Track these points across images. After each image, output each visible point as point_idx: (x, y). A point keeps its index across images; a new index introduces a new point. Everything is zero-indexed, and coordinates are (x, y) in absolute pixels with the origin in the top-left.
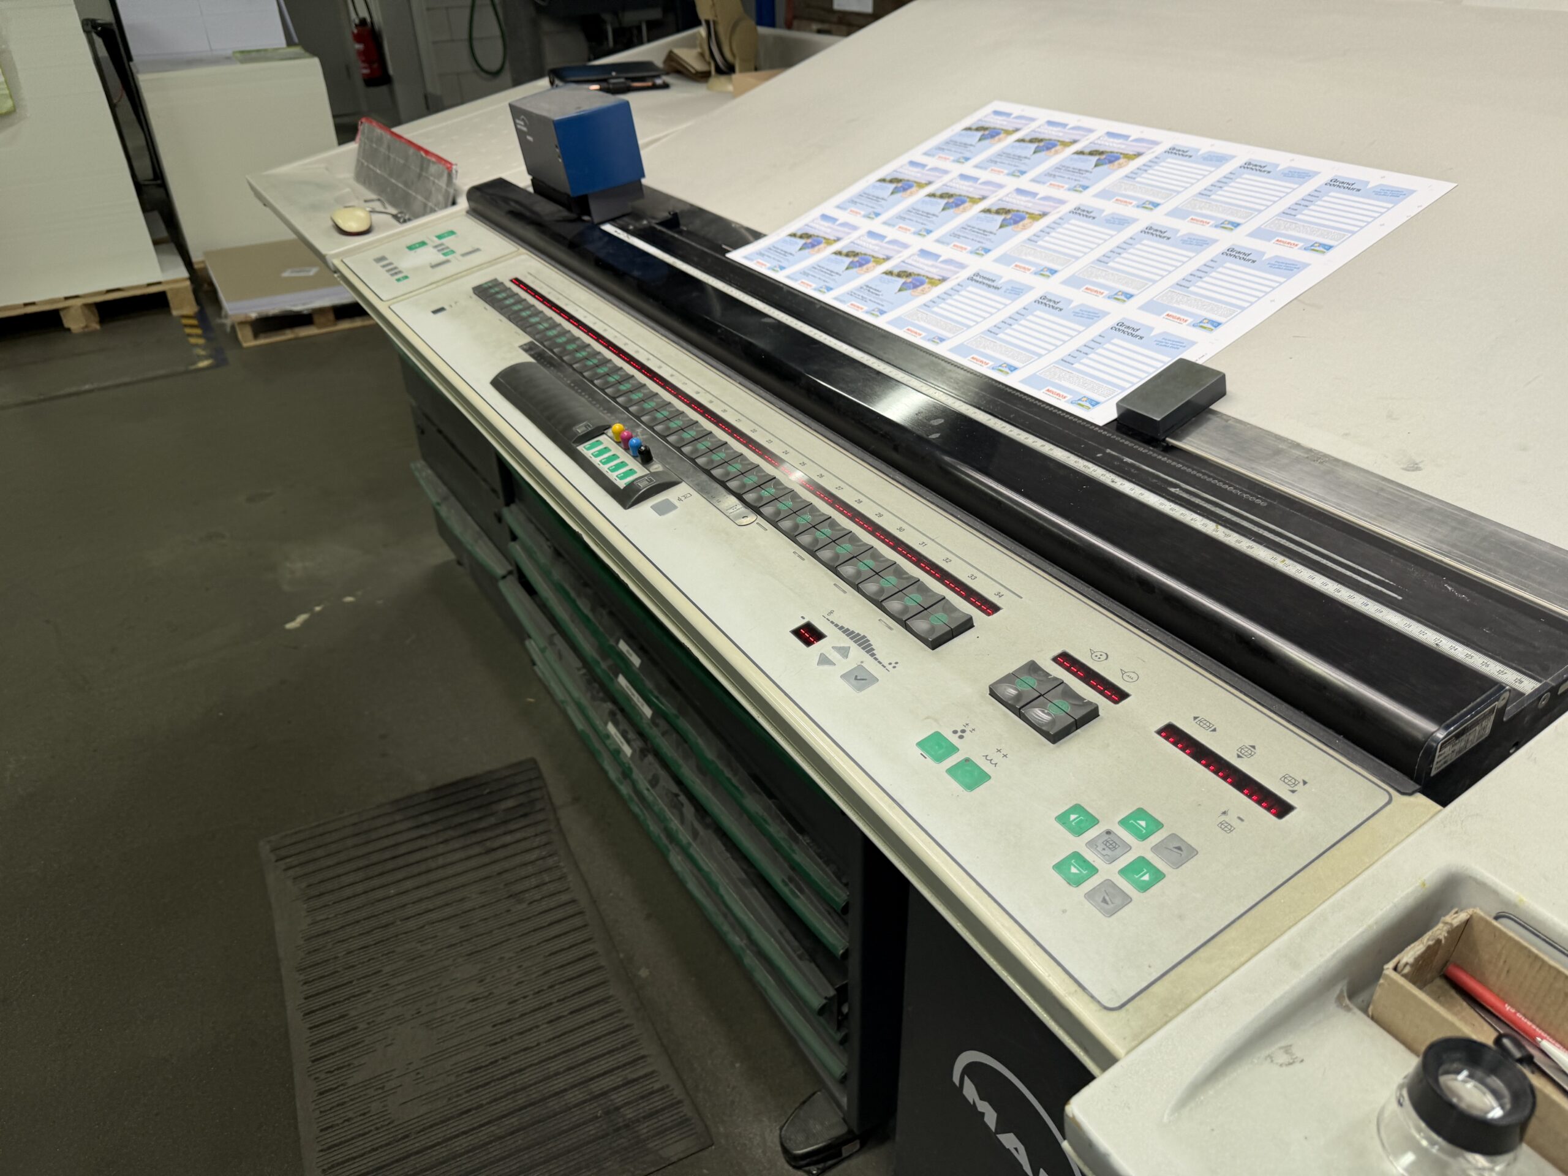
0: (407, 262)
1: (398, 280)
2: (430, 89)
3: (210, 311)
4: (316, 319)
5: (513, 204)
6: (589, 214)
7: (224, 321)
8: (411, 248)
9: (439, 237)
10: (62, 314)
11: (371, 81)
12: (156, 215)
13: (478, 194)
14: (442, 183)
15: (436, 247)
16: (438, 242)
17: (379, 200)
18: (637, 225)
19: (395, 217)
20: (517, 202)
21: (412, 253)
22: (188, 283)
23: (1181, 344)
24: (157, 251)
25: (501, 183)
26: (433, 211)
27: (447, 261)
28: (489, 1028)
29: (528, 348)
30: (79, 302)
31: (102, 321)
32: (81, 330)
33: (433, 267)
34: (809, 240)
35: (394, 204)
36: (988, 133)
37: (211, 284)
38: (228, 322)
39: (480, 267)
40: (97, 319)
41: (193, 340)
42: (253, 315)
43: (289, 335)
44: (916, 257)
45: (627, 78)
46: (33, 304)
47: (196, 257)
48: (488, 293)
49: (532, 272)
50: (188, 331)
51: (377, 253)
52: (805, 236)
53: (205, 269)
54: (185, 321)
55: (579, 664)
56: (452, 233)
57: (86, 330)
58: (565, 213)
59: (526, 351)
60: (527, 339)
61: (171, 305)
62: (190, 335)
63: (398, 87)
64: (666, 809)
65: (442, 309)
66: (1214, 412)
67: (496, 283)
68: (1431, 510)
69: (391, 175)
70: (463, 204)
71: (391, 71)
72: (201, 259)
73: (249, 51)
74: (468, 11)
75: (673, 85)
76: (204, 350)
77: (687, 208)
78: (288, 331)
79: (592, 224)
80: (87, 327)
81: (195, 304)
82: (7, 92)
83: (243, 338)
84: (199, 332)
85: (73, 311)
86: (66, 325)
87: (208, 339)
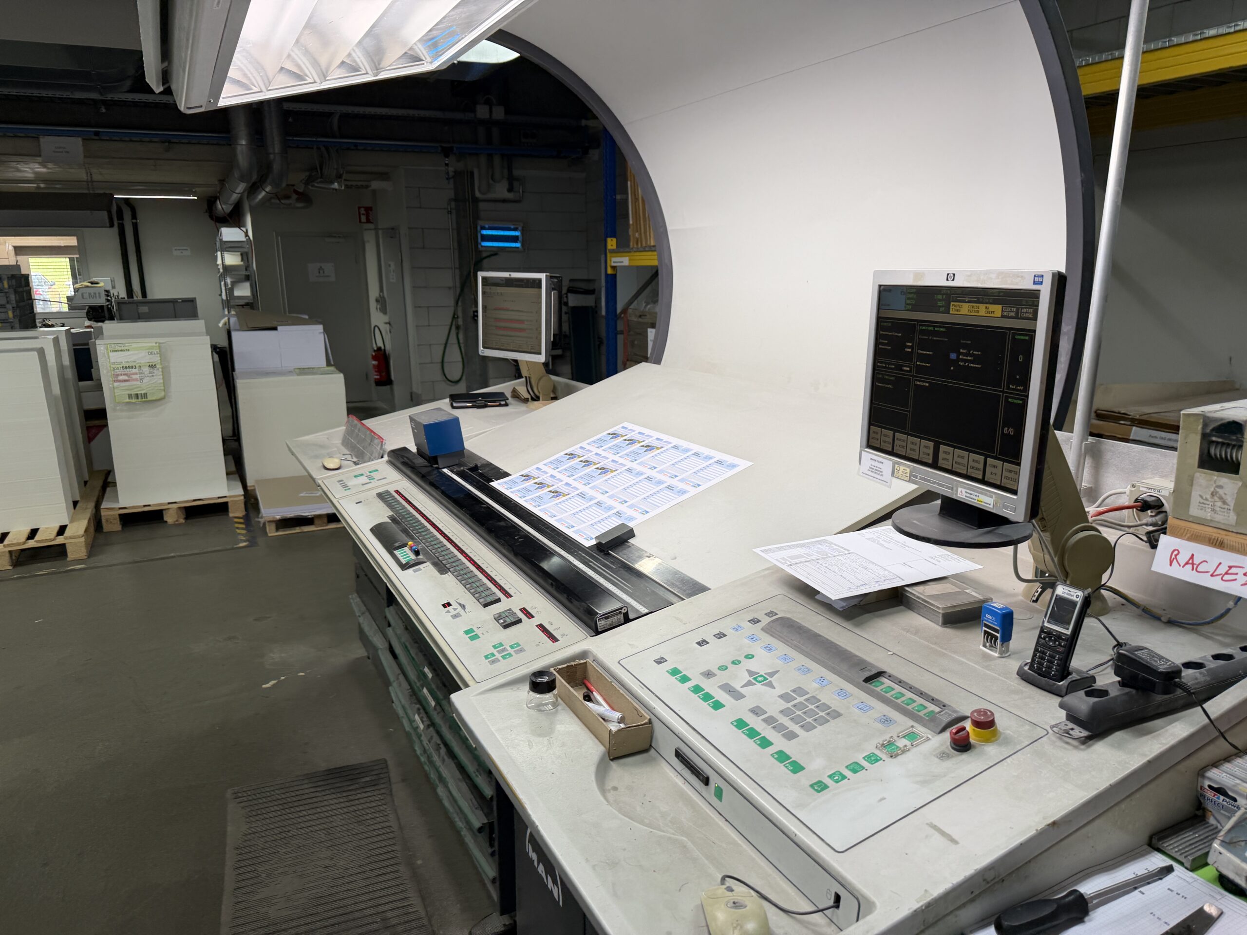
0: (351, 483)
1: (345, 490)
2: (414, 390)
3: (252, 515)
4: (316, 521)
5: (405, 458)
6: (437, 463)
7: (260, 520)
8: (355, 477)
9: (370, 472)
10: (164, 512)
11: (378, 383)
12: (230, 457)
13: (392, 453)
14: (379, 448)
15: (367, 476)
16: (369, 474)
17: (349, 454)
18: (458, 469)
19: (354, 462)
20: (407, 458)
21: (355, 479)
22: (242, 498)
23: (631, 519)
24: (228, 478)
25: (405, 449)
26: (373, 460)
27: (370, 482)
28: (330, 880)
29: (390, 517)
30: (175, 506)
31: (186, 518)
32: (173, 523)
33: (363, 485)
34: (527, 477)
35: (356, 457)
36: (615, 436)
37: (256, 499)
38: (262, 521)
39: (383, 485)
40: (185, 516)
41: (239, 531)
42: (278, 517)
43: (297, 530)
44: (563, 486)
45: (486, 401)
46: (149, 505)
47: (250, 482)
48: (383, 496)
49: (405, 488)
50: (237, 525)
51: (339, 478)
53: (254, 490)
54: (236, 520)
55: (409, 687)
56: (377, 470)
57: (177, 523)
58: (426, 463)
59: (389, 518)
60: (391, 513)
61: (230, 510)
62: (238, 528)
63: (396, 387)
64: (433, 752)
65: (361, 502)
66: (629, 542)
67: (387, 492)
69: (358, 443)
70: (386, 458)
71: (393, 378)
72: (253, 484)
73: (304, 369)
74: (442, 347)
75: (511, 404)
76: (244, 536)
77: (484, 462)
78: (298, 528)
79: (438, 468)
80: (177, 521)
81: (244, 510)
82: (163, 388)
83: (269, 531)
84: (243, 526)
85: (171, 512)
86: (165, 519)
87: (249, 531)
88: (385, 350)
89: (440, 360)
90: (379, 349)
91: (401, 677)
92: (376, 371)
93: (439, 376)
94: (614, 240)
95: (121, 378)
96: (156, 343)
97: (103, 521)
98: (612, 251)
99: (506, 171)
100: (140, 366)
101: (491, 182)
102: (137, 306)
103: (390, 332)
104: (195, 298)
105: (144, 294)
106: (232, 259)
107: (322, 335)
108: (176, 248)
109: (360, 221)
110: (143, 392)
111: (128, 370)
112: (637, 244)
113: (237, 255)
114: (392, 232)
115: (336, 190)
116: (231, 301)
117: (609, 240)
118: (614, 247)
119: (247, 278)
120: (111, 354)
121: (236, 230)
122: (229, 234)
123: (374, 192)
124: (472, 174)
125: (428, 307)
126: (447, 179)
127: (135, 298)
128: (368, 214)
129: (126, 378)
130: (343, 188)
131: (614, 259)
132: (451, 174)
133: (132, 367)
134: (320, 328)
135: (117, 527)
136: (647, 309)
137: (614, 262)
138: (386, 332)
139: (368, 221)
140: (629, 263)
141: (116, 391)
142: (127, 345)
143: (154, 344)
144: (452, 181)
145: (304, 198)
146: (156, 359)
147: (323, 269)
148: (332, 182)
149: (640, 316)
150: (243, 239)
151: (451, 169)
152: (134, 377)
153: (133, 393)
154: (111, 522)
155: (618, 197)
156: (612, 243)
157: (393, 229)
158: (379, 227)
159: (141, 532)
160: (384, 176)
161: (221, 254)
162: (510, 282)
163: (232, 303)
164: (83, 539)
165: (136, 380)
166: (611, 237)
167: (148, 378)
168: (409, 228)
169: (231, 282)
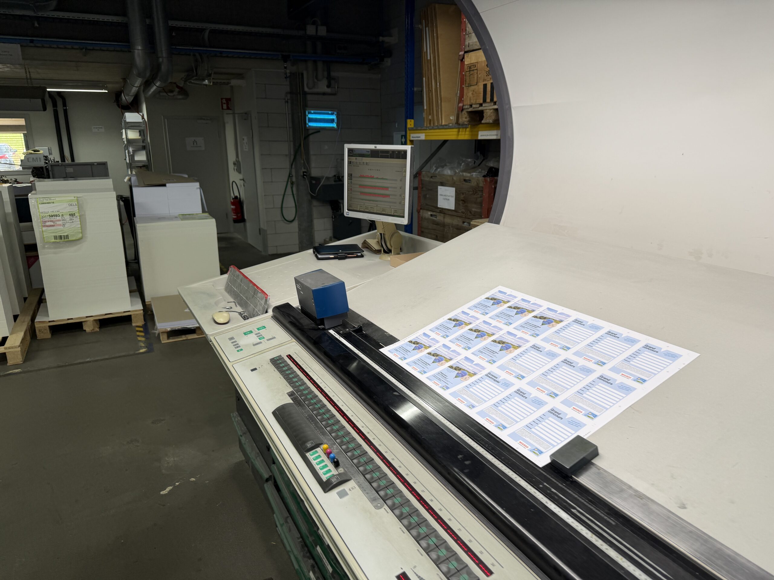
0: (243, 341)
1: (238, 351)
2: (262, 226)
3: (149, 324)
4: (197, 331)
5: (292, 318)
6: (324, 325)
7: (155, 331)
8: (245, 334)
9: (258, 329)
10: (83, 324)
11: (236, 221)
12: (133, 278)
13: (277, 310)
14: (263, 302)
15: (256, 334)
16: (258, 332)
17: (234, 302)
18: (344, 331)
19: (240, 314)
20: (293, 317)
21: (245, 337)
22: (142, 312)
24: (131, 296)
25: (287, 306)
26: (258, 314)
27: (261, 343)
29: (291, 395)
30: (92, 319)
31: (100, 328)
32: (90, 331)
33: (254, 345)
34: (417, 345)
35: (241, 305)
36: (496, 301)
37: (152, 311)
38: (157, 332)
39: (275, 347)
40: (98, 326)
41: (139, 339)
42: (169, 329)
43: (184, 338)
44: (463, 361)
45: (346, 254)
46: (72, 319)
47: (147, 299)
48: (277, 362)
49: (296, 352)
50: (138, 333)
51: (230, 335)
52: (415, 343)
53: (150, 305)
54: (138, 329)
56: (264, 327)
57: (93, 331)
58: (313, 325)
59: (290, 396)
60: (290, 389)
61: (133, 321)
62: (138, 336)
63: (248, 224)
65: (255, 369)
66: (593, 464)
67: (280, 358)
68: (691, 532)
70: (270, 313)
71: (246, 218)
72: (149, 300)
73: (186, 215)
74: (282, 197)
75: (365, 255)
76: (144, 344)
77: (366, 322)
78: (183, 336)
79: (324, 329)
80: (93, 330)
81: (143, 321)
82: (80, 231)
83: (162, 339)
84: (142, 334)
85: (88, 323)
86: (84, 329)
87: (147, 338)
88: (240, 198)
89: (280, 206)
90: (236, 197)
91: (290, 520)
92: (234, 213)
93: (279, 217)
94: (413, 121)
95: (48, 224)
96: (75, 197)
97: (37, 331)
98: (411, 129)
99: (326, 74)
100: (62, 215)
101: (316, 80)
102: (65, 168)
103: (244, 186)
104: (107, 162)
105: (73, 159)
106: (133, 135)
107: (199, 190)
108: (94, 127)
109: (222, 109)
110: (65, 234)
111: (53, 217)
112: (430, 123)
113: (136, 132)
114: (246, 116)
115: (206, 85)
116: (132, 164)
117: (409, 121)
118: (412, 126)
119: (144, 148)
120: (40, 206)
121: (136, 114)
122: (131, 117)
123: (232, 87)
124: (302, 74)
125: (271, 169)
126: (286, 78)
127: (67, 162)
128: (228, 103)
129: (52, 224)
130: (211, 84)
131: (412, 135)
132: (288, 75)
133: (57, 216)
134: (197, 185)
135: (48, 335)
136: (437, 172)
137: (412, 137)
138: (241, 186)
139: (228, 108)
140: (425, 138)
141: (44, 234)
142: (52, 198)
143: (73, 198)
144: (288, 79)
145: (183, 92)
146: (75, 209)
147: (196, 142)
148: (204, 80)
149: (432, 177)
150: (140, 120)
151: (288, 71)
152: (58, 223)
153: (57, 235)
154: (42, 332)
155: (415, 89)
156: (410, 123)
157: (246, 113)
158: (236, 112)
159: (65, 340)
160: (240, 76)
161: (125, 131)
162: (375, 154)
163: (134, 165)
164: (19, 349)
165: (60, 225)
166: (410, 118)
167: (69, 223)
168: (258, 113)
169: (133, 150)
